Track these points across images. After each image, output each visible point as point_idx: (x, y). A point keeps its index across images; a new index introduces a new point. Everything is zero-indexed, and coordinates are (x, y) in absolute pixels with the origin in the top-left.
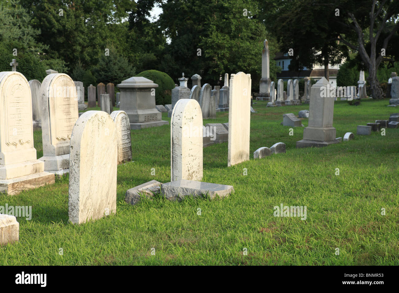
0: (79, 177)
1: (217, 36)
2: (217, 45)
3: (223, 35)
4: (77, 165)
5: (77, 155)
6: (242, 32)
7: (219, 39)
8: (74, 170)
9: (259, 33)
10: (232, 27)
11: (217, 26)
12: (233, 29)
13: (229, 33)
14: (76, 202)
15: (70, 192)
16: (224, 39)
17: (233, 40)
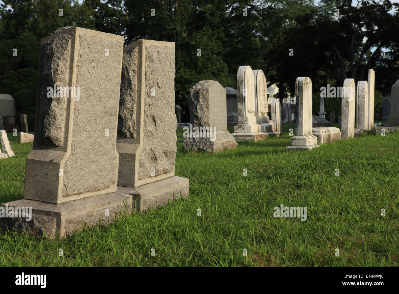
0: (348, 115)
1: (185, 72)
2: (185, 79)
3: (190, 71)
4: (346, 108)
5: (347, 102)
6: (208, 68)
7: (186, 74)
8: (345, 111)
9: (222, 69)
10: (199, 63)
11: (185, 62)
12: (200, 65)
13: (195, 69)
14: (346, 129)
15: (342, 124)
16: (191, 75)
17: (200, 75)
